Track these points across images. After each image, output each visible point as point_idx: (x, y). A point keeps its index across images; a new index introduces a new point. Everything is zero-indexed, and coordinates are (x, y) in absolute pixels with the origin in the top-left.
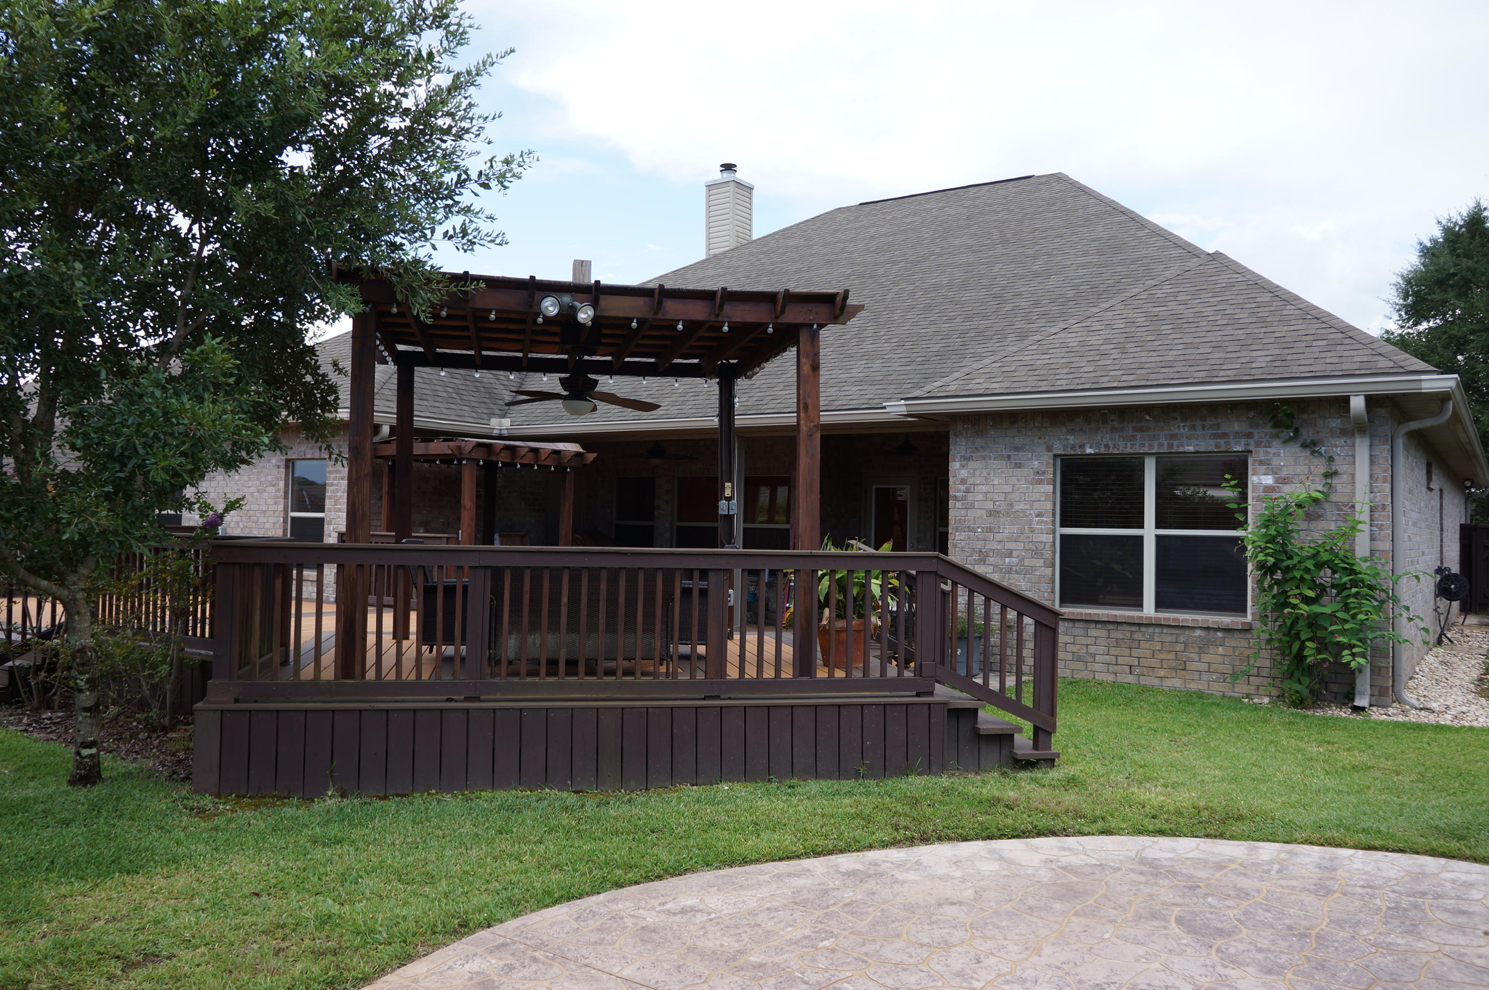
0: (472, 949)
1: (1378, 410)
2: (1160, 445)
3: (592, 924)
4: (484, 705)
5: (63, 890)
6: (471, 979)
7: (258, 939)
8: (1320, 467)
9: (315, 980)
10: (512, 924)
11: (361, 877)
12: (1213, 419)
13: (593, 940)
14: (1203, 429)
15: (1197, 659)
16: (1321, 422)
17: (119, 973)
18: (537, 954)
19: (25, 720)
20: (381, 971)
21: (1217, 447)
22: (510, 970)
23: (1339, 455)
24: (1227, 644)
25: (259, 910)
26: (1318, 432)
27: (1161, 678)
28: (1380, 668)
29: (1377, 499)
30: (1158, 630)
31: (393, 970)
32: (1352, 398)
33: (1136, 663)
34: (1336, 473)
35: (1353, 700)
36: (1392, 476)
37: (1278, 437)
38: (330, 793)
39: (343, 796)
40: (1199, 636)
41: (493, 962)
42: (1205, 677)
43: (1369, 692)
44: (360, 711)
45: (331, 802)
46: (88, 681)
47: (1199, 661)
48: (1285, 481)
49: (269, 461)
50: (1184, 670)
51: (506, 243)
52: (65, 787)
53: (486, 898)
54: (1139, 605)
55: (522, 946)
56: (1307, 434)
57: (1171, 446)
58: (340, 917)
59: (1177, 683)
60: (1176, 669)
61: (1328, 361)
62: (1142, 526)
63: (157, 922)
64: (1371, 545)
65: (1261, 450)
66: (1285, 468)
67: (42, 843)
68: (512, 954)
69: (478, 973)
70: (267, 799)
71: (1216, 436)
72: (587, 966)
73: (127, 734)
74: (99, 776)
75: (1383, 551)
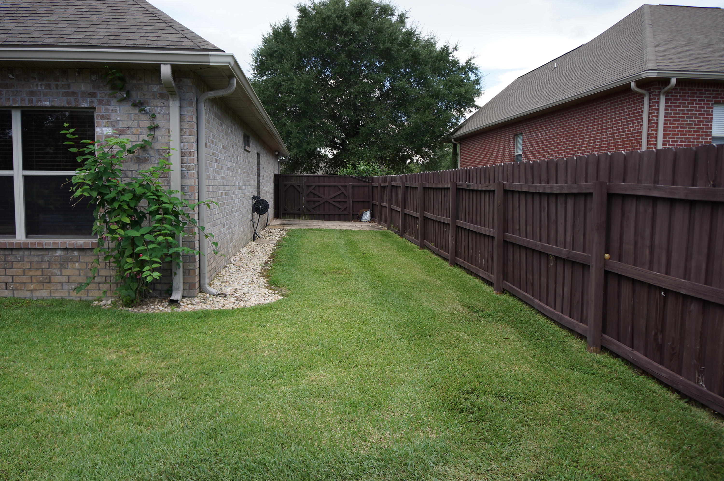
1: (185, 80)
2: (23, 100)
8: (145, 122)
12: (64, 80)
14: (57, 88)
15: (59, 273)
16: (146, 87)
21: (68, 103)
23: (159, 113)
24: (81, 260)
26: (144, 95)
27: (32, 290)
28: (189, 270)
29: (185, 148)
30: (27, 253)
32: (162, 66)
33: (11, 280)
34: (157, 127)
35: (171, 295)
36: (197, 131)
37: (115, 97)
40: (60, 256)
42: (66, 287)
43: (182, 288)
47: (61, 275)
48: (121, 132)
50: (50, 282)
54: (12, 233)
56: (137, 96)
57: (31, 101)
59: (44, 293)
60: (42, 283)
61: (149, 38)
62: (12, 169)
64: (182, 181)
65: (102, 107)
66: (121, 122)
71: (67, 94)
75: (190, 186)
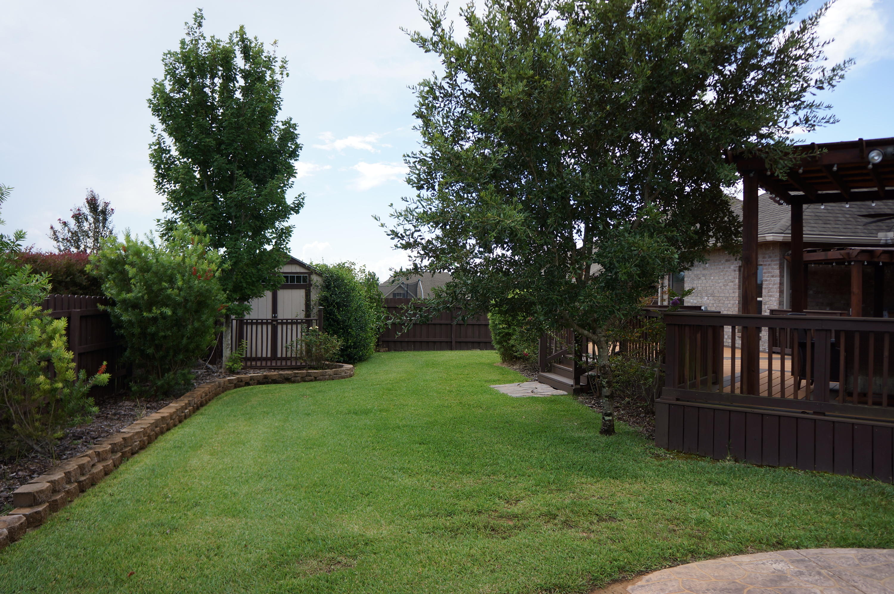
0: (781, 557)
3: (870, 564)
4: (826, 418)
5: (583, 480)
6: (774, 572)
7: (663, 522)
9: (683, 548)
10: (813, 551)
11: (729, 504)
13: (865, 573)
17: (595, 521)
18: (823, 571)
19: (593, 402)
20: (723, 554)
22: (801, 575)
25: (668, 508)
31: (730, 556)
38: (728, 458)
39: (736, 461)
41: (792, 567)
44: (746, 413)
45: (728, 463)
46: (607, 382)
49: (730, 268)
51: (838, 122)
52: (598, 434)
53: (802, 533)
55: (814, 564)
58: (710, 522)
63: (619, 503)
67: (580, 458)
68: (806, 567)
69: (779, 571)
70: (693, 456)
72: (854, 586)
73: (635, 414)
74: (614, 431)
